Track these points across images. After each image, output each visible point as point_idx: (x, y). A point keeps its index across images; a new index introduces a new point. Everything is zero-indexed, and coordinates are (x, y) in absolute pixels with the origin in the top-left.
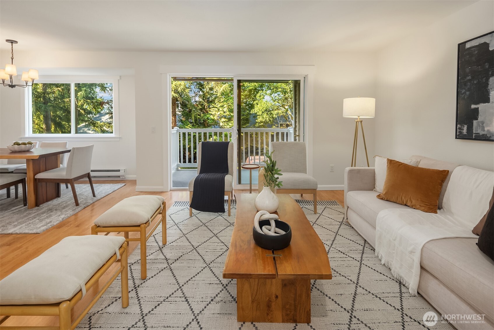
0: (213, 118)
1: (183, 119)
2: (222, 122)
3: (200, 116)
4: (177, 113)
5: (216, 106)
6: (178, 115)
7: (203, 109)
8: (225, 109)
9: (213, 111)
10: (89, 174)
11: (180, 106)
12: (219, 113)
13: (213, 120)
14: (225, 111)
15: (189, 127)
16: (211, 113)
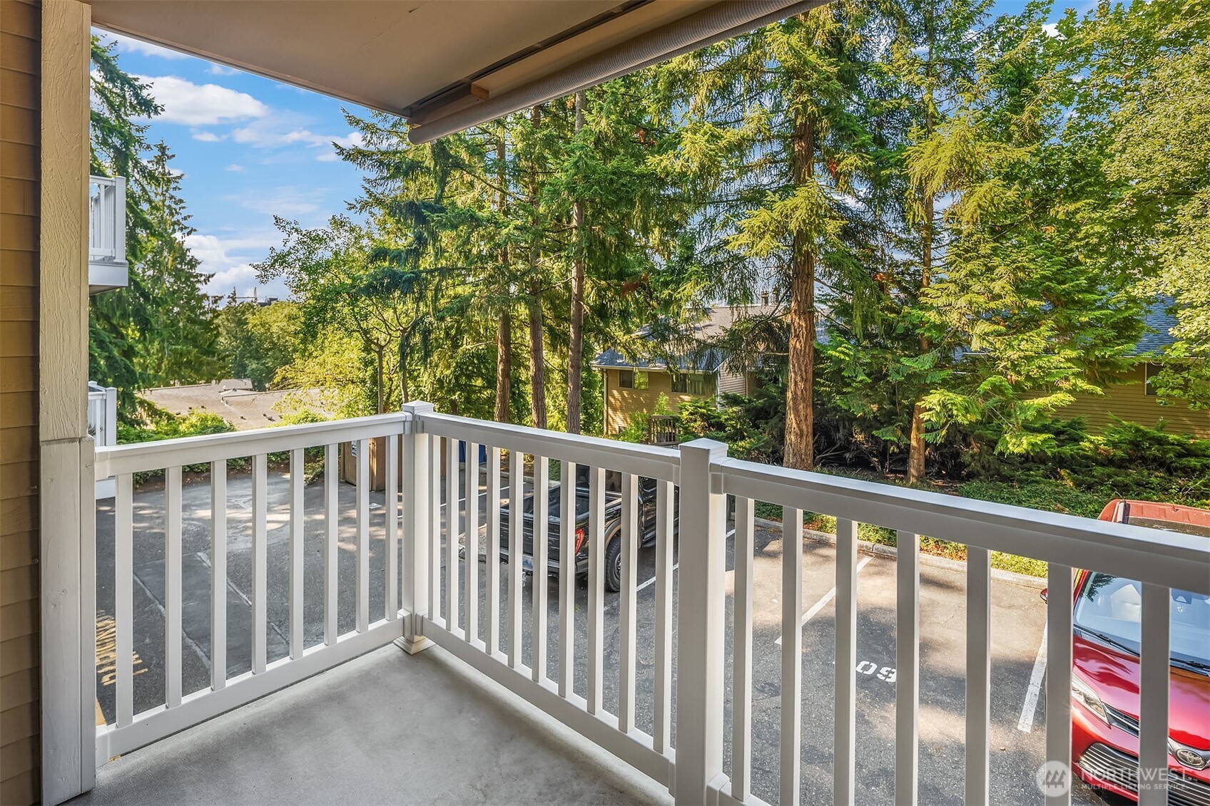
0: (940, 322)
2: (982, 337)
8: (1000, 285)
9: (938, 296)
12: (966, 302)
13: (941, 328)
14: (997, 290)
16: (929, 301)
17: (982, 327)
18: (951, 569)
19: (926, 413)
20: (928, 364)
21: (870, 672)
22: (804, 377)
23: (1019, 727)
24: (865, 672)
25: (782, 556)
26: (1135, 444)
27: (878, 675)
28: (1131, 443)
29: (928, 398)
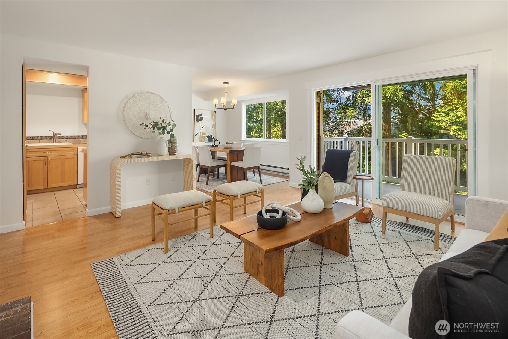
0: (439, 126)
10: (259, 167)
15: (404, 136)
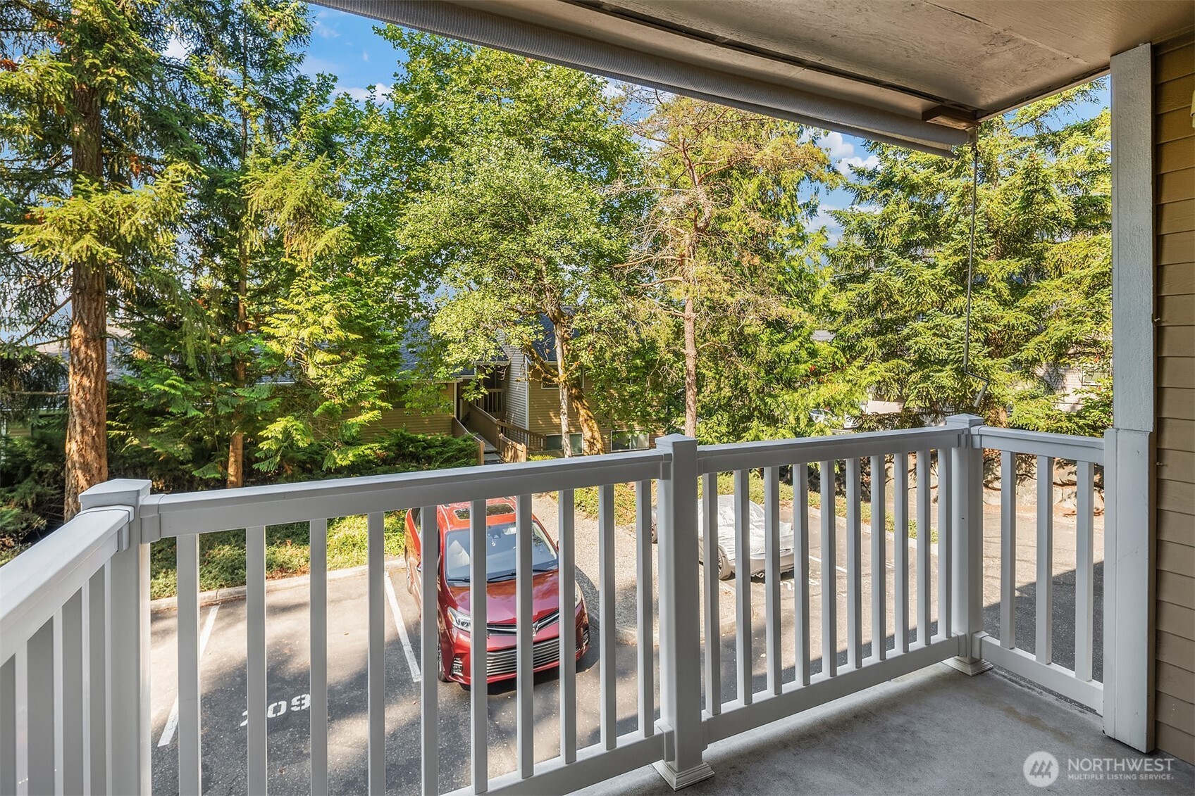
0: (280, 352)
1: (140, 354)
2: (317, 366)
3: (219, 343)
4: (108, 329)
5: (296, 307)
6: (116, 339)
7: (230, 318)
8: (328, 320)
9: (280, 326)
11: (122, 304)
12: (305, 333)
13: (280, 357)
14: (327, 324)
16: (272, 331)
17: (321, 356)
18: (299, 585)
19: (265, 442)
20: (266, 393)
21: (283, 710)
22: (96, 420)
23: (415, 681)
24: (279, 714)
25: (177, 633)
26: (399, 445)
27: (293, 709)
28: (397, 445)
29: (271, 427)
